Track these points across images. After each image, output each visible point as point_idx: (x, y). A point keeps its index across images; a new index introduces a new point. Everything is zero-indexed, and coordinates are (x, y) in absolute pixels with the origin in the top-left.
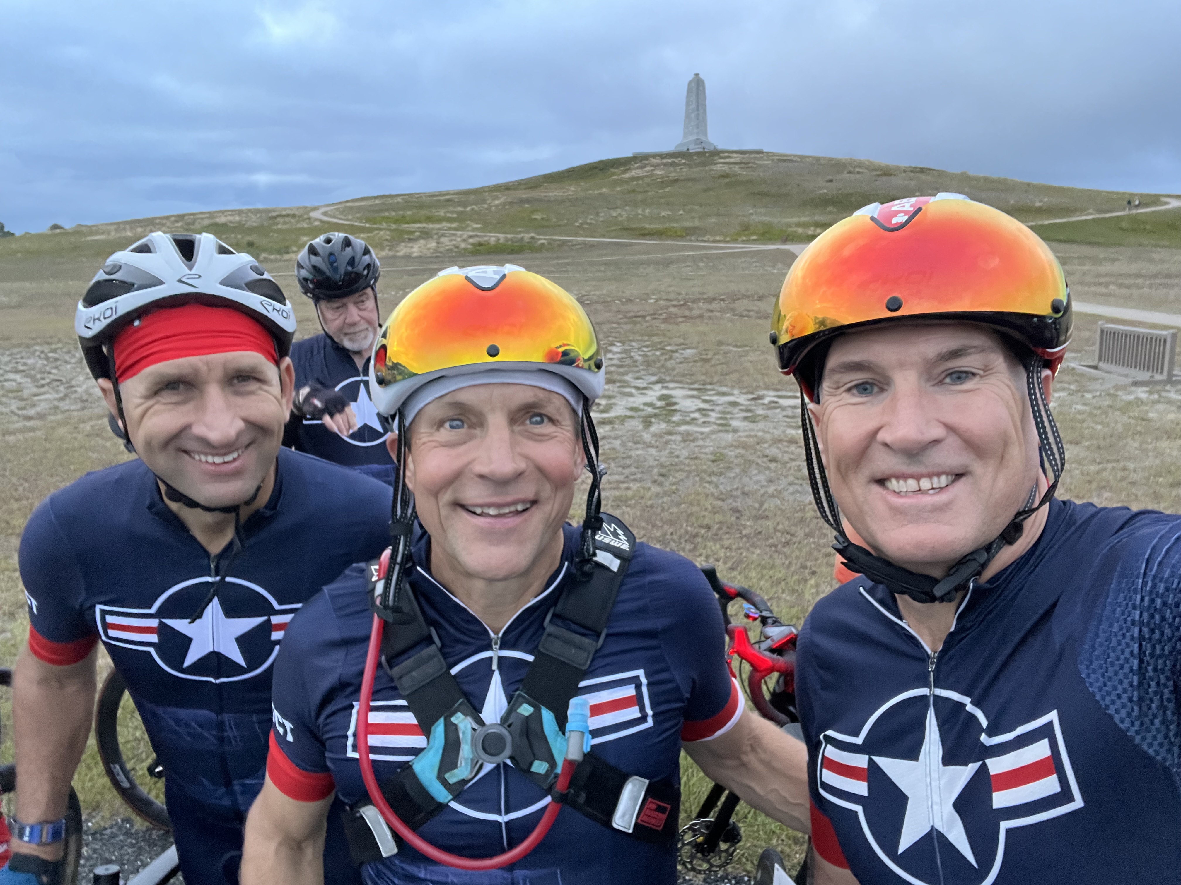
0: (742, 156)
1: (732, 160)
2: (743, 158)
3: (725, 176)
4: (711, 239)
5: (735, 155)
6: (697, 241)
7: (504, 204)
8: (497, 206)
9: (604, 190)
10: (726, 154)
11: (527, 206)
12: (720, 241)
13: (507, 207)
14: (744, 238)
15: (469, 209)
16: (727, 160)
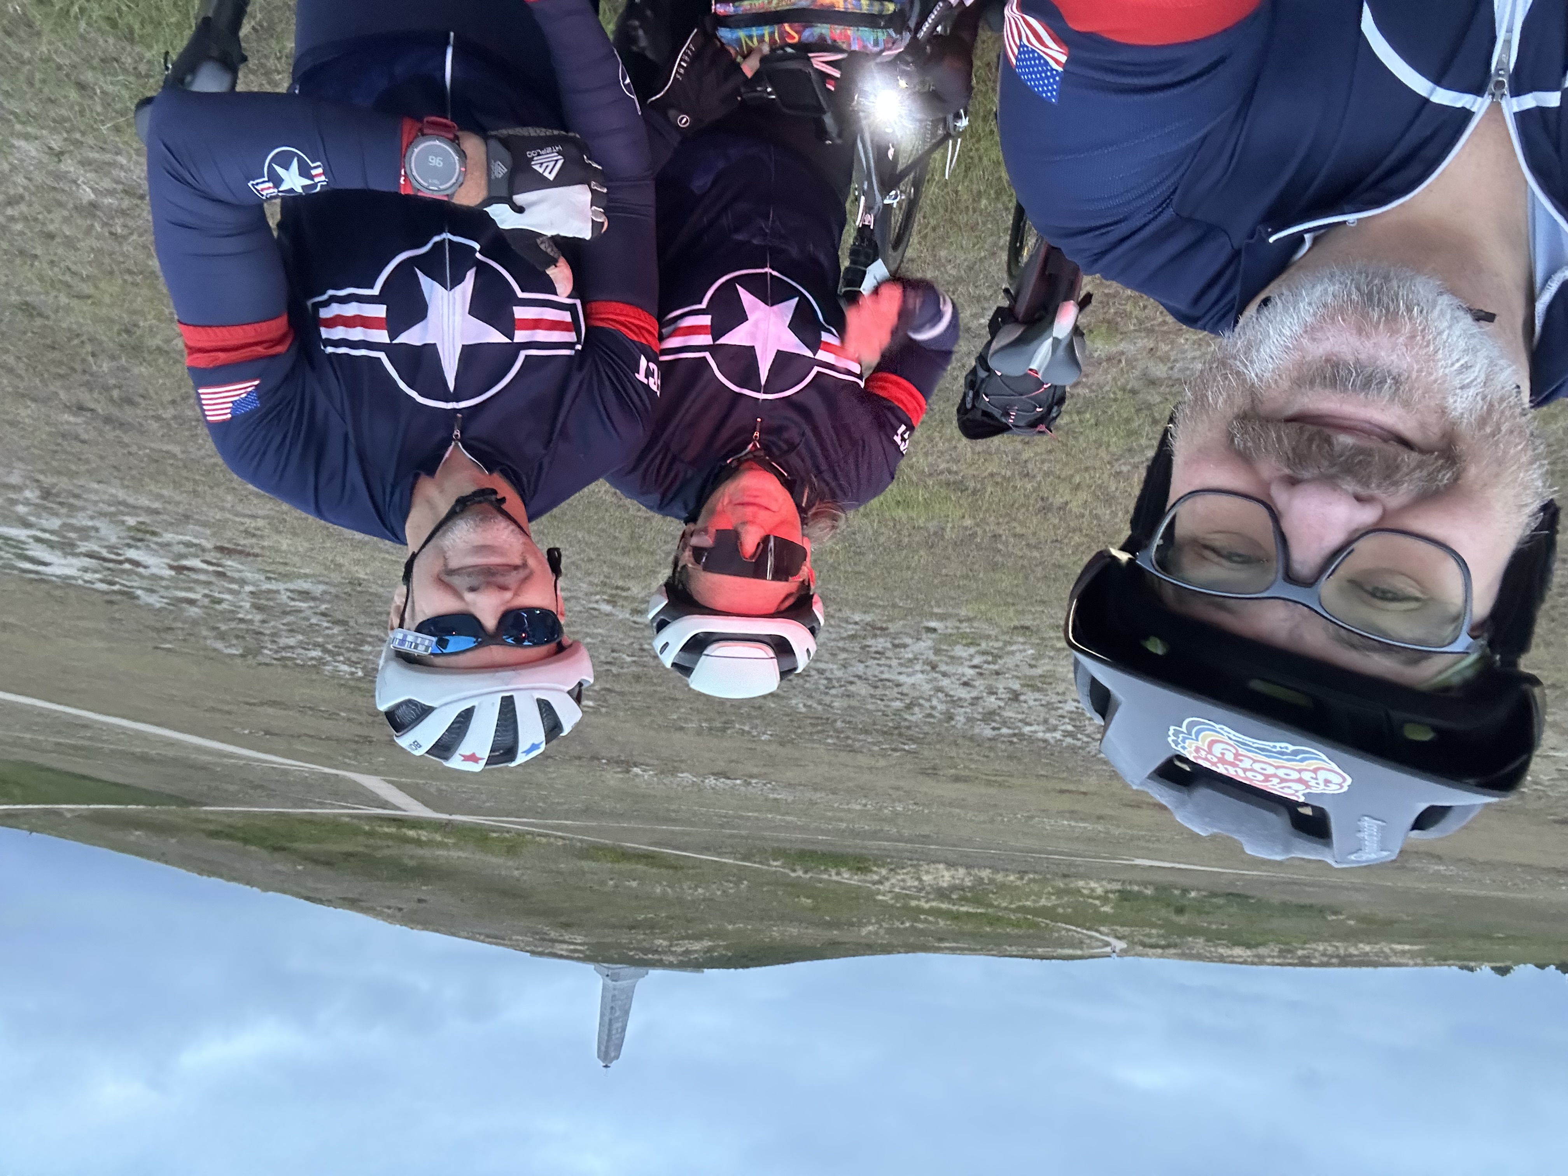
0: (554, 951)
1: (565, 946)
2: (552, 947)
3: (566, 926)
4: (552, 840)
5: (564, 953)
6: (571, 839)
7: (861, 924)
8: (869, 923)
9: (730, 927)
10: (576, 955)
11: (828, 918)
12: (540, 835)
13: (855, 920)
14: (507, 835)
15: (907, 924)
16: (572, 947)
